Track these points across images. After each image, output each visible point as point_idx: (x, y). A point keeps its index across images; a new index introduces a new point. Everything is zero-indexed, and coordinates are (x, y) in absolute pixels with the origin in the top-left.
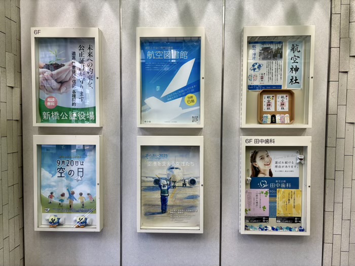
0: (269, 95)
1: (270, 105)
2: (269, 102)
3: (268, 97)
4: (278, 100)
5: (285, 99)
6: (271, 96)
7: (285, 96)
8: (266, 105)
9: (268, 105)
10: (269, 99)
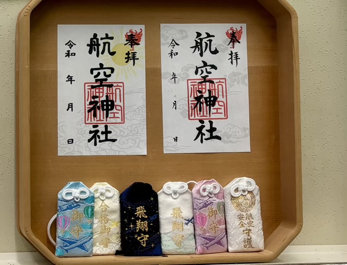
0: (101, 30)
1: (109, 105)
2: (101, 83)
3: (93, 45)
4: (167, 65)
5: (222, 61)
6: (119, 32)
7: (219, 31)
8: (81, 105)
9: (94, 107)
10: (106, 59)
